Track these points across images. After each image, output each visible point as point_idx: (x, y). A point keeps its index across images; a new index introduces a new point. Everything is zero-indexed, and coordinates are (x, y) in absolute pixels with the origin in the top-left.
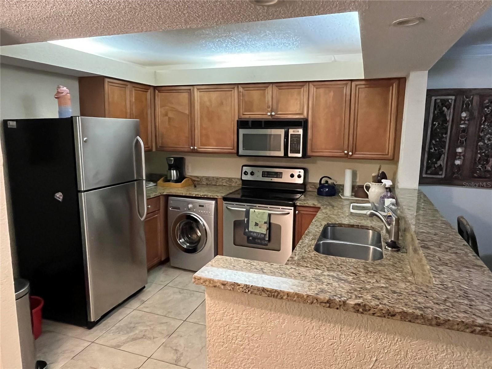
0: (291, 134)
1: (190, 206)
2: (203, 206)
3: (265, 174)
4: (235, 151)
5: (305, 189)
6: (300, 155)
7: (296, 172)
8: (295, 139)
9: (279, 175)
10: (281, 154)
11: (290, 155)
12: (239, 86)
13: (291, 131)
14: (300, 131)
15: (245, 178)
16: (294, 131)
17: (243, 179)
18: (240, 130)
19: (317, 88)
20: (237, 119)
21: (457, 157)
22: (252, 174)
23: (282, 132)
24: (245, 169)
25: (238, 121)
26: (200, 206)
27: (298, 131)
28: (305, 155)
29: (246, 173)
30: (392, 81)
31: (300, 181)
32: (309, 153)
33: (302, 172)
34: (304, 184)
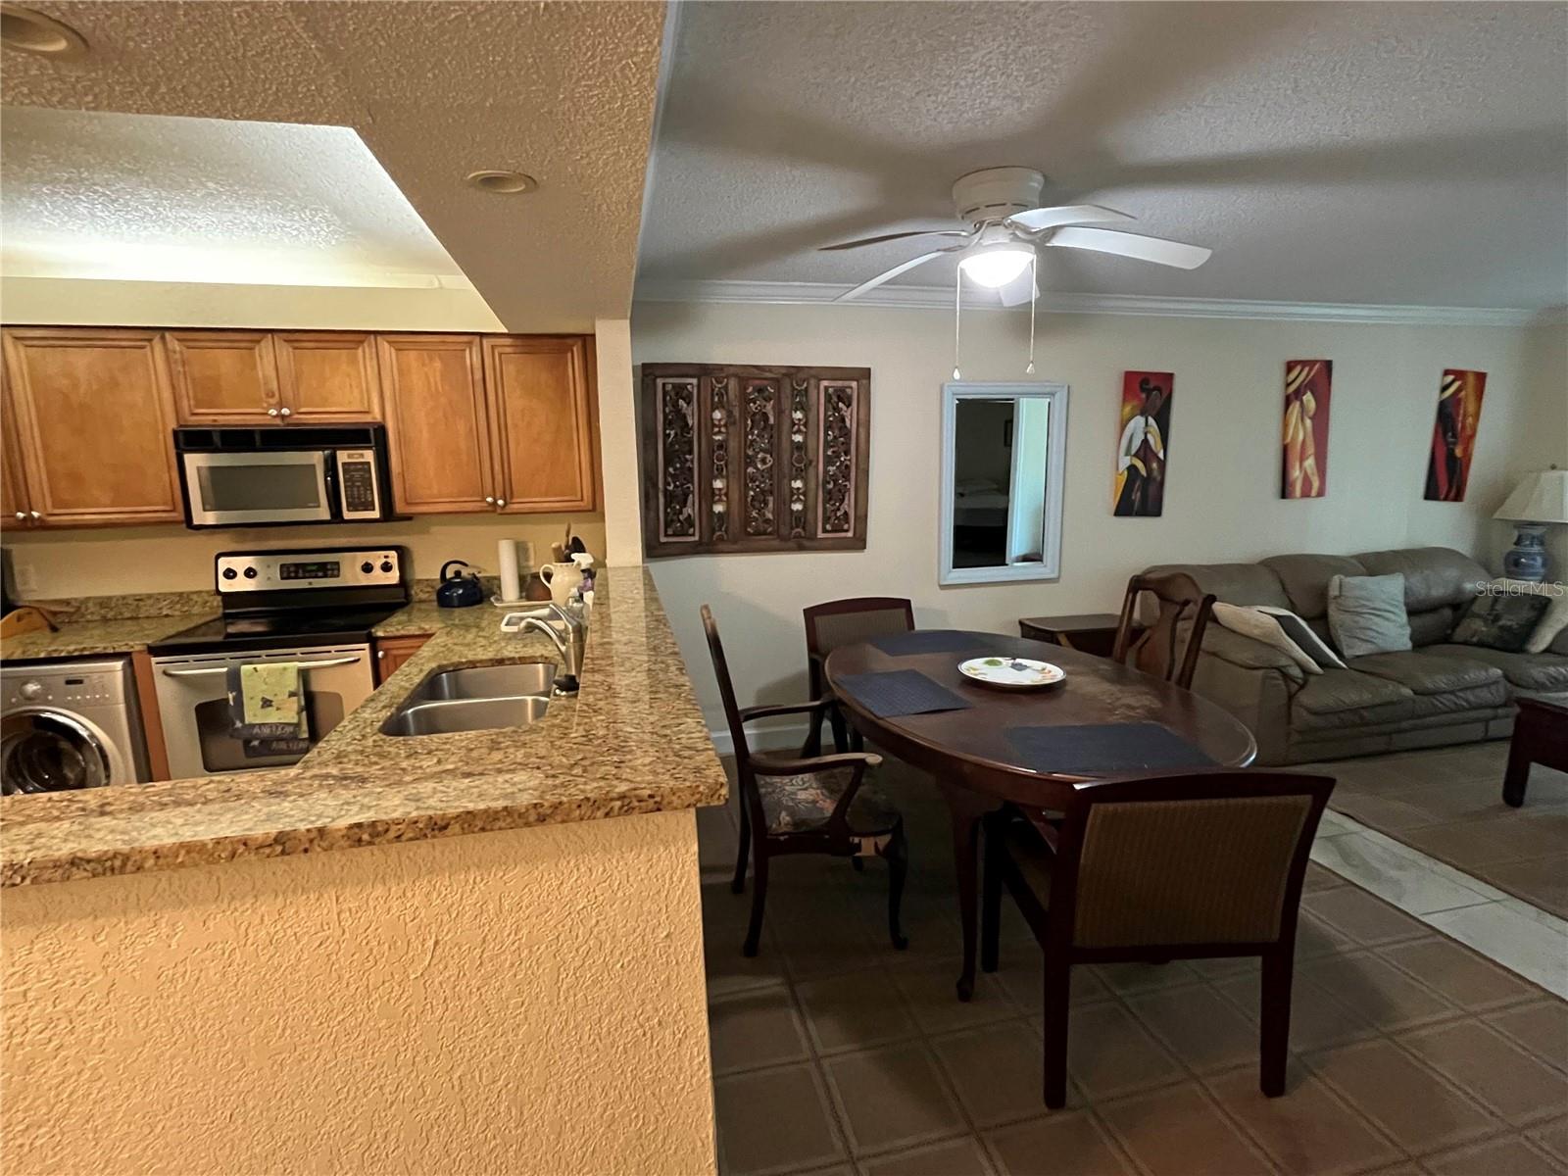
0: (344, 464)
1: (31, 688)
2: (80, 682)
3: (287, 572)
4: (180, 515)
5: (407, 596)
6: (376, 514)
7: (377, 559)
8: (357, 475)
9: (331, 570)
10: (324, 513)
11: (347, 515)
12: (168, 335)
13: (343, 457)
14: (369, 456)
15: (226, 586)
16: (349, 456)
17: (223, 588)
18: (188, 458)
19: (397, 350)
20: (172, 425)
21: (717, 498)
22: (250, 573)
23: (317, 458)
24: (224, 563)
25: (175, 433)
26: (69, 682)
27: (362, 455)
28: (389, 514)
29: (230, 574)
30: (569, 341)
31: (393, 577)
32: (400, 507)
33: (393, 557)
34: (404, 583)
